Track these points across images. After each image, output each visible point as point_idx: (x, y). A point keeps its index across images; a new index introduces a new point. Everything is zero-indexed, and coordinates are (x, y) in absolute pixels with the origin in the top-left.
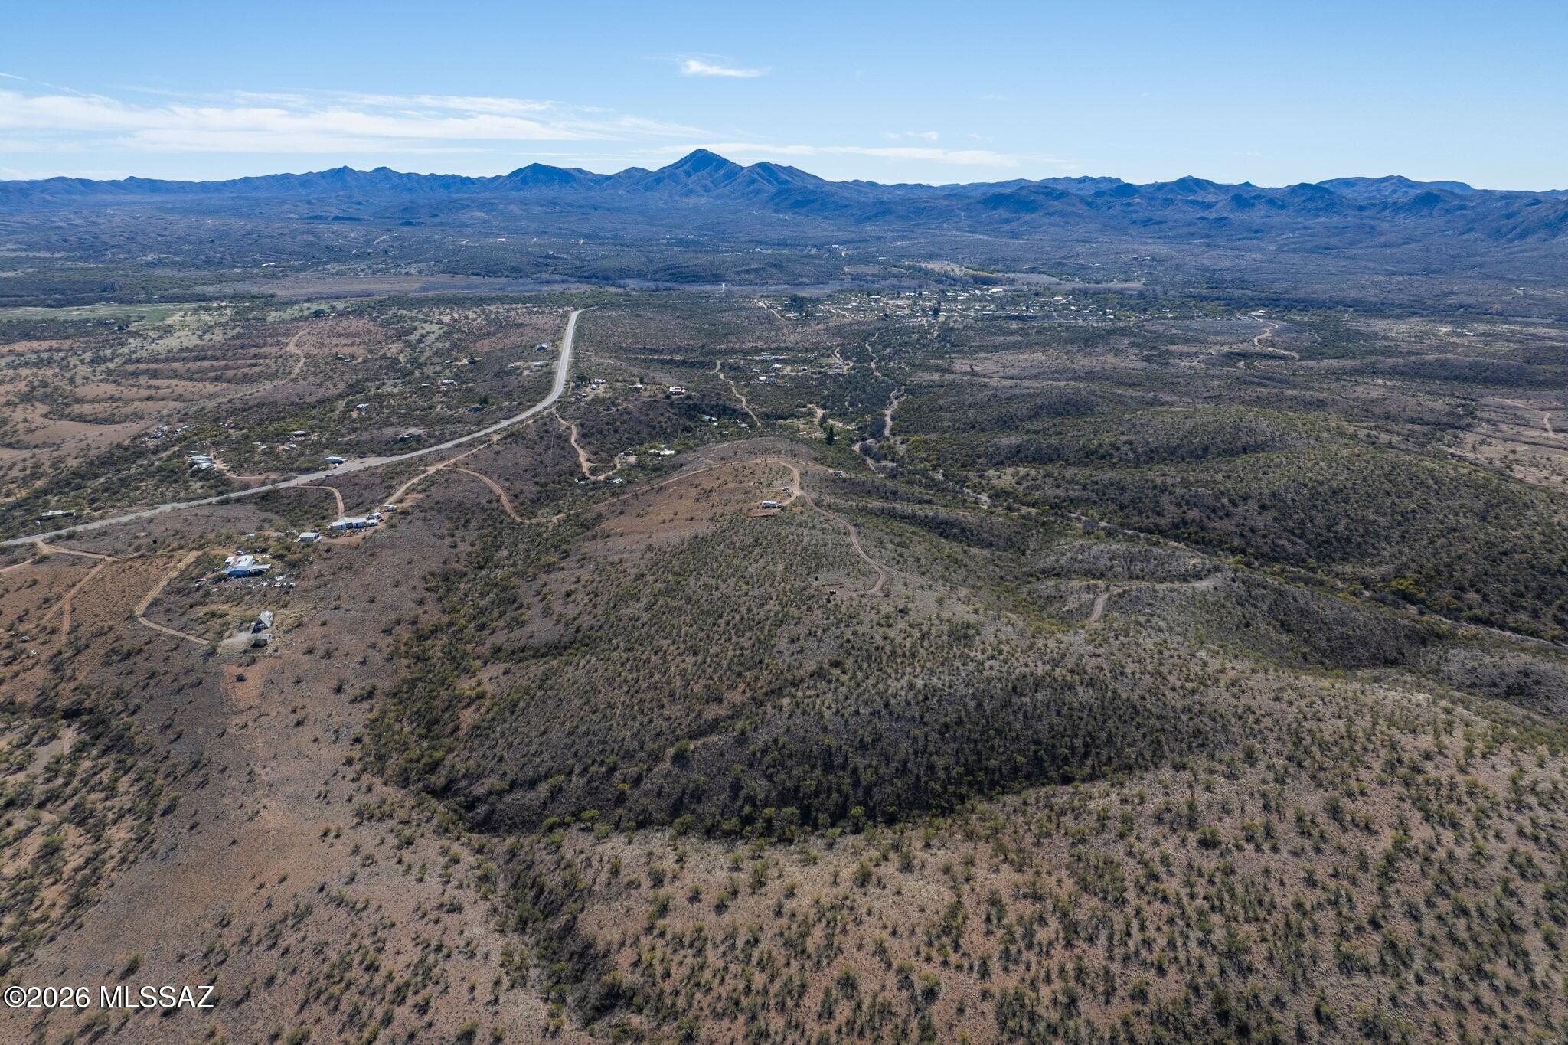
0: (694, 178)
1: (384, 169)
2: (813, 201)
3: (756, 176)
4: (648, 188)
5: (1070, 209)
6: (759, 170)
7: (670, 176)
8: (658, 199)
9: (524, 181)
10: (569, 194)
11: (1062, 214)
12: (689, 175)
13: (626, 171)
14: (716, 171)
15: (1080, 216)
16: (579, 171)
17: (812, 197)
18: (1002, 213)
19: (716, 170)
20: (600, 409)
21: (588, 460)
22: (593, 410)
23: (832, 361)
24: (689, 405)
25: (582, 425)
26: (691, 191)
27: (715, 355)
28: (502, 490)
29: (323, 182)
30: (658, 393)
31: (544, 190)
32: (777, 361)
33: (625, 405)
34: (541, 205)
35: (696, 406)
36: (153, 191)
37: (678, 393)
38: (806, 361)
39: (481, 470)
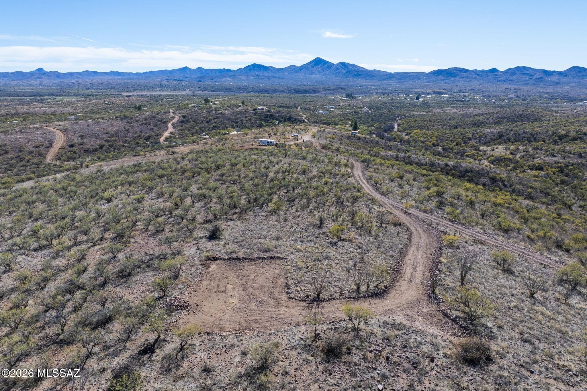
0: (315, 68)
1: (201, 68)
2: (361, 75)
3: (339, 67)
4: (296, 72)
5: (470, 76)
6: (341, 65)
7: (305, 67)
8: (300, 76)
9: (250, 70)
10: (266, 74)
11: (467, 77)
12: (313, 67)
13: (289, 67)
14: (324, 65)
15: (476, 78)
16: (272, 67)
17: (361, 73)
18: (441, 77)
20: (204, 111)
21: (171, 133)
22: (199, 111)
23: (363, 109)
24: (267, 115)
25: (184, 117)
26: (313, 73)
27: (299, 105)
28: (65, 141)
29: (178, 72)
30: (250, 108)
31: (257, 73)
32: (333, 108)
33: (223, 111)
34: (253, 76)
35: (272, 115)
36: (118, 76)
37: (263, 109)
38: (348, 109)
39: (66, 129)
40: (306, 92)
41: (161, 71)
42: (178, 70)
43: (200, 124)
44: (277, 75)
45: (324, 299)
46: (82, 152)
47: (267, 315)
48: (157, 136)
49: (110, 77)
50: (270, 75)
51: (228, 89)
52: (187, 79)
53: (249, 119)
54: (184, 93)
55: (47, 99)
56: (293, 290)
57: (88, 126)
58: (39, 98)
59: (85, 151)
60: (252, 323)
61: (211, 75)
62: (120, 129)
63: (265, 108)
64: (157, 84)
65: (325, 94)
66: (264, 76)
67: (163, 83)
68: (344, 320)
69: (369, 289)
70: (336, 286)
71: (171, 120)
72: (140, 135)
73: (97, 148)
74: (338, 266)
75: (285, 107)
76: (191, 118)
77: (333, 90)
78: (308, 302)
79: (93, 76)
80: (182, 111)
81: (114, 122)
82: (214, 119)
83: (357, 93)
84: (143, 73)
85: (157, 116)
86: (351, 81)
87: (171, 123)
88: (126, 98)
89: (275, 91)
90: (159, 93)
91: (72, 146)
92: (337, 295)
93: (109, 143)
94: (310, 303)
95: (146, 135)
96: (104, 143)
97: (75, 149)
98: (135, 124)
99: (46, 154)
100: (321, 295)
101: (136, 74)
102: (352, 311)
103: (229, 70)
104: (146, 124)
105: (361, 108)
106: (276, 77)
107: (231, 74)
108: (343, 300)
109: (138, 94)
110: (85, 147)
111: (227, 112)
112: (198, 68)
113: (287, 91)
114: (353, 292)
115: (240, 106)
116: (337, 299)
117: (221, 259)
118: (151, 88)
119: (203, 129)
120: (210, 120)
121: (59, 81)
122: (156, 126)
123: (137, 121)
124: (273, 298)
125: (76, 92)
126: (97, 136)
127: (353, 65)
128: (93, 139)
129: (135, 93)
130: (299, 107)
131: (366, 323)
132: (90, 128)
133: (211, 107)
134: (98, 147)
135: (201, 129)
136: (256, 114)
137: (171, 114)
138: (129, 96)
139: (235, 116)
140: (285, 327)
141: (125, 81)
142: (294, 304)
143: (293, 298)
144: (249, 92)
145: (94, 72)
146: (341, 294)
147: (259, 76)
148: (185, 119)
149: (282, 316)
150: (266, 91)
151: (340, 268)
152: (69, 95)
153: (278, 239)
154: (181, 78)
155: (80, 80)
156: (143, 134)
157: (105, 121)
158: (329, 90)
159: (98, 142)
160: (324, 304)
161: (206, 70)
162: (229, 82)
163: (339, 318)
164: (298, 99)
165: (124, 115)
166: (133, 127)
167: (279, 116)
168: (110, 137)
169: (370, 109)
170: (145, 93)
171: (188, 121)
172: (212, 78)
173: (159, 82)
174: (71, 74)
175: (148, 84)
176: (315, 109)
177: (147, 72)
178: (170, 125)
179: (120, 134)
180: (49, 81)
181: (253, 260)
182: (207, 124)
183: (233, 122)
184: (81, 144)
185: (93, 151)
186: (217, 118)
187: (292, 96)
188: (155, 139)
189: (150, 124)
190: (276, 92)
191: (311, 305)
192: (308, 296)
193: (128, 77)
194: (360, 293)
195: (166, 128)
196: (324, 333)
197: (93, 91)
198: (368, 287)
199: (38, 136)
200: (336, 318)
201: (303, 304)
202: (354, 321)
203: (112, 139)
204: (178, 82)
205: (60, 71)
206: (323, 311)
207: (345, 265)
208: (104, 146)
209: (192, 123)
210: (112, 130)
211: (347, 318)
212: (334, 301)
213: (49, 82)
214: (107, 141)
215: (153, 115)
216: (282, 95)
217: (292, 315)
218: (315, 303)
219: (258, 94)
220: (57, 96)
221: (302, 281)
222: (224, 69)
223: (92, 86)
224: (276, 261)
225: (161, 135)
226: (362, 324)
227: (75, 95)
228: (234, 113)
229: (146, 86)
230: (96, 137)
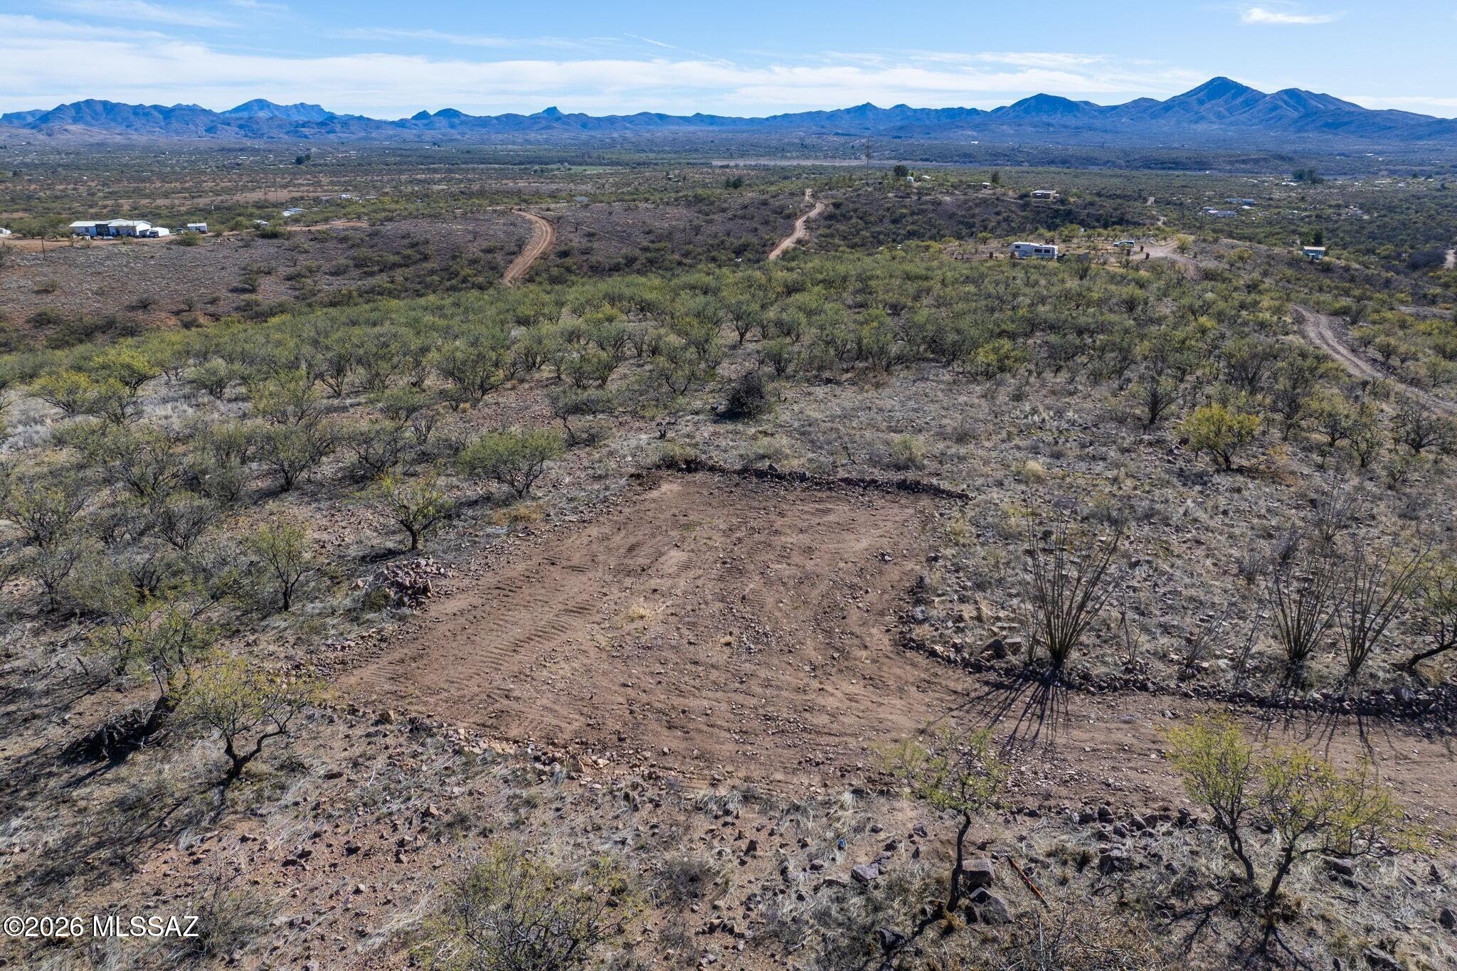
0: (1208, 105)
1: (903, 106)
2: (1347, 123)
3: (1280, 103)
4: (1154, 116)
6: (1286, 97)
7: (1179, 104)
8: (1165, 126)
9: (1027, 111)
10: (1071, 121)
12: (1201, 102)
13: (1134, 102)
14: (1234, 99)
16: (1086, 103)
17: (1346, 120)
19: (1234, 97)
20: (890, 195)
21: (799, 242)
22: (877, 195)
23: (1344, 211)
24: (1057, 211)
25: (837, 206)
26: (1202, 118)
27: (1150, 195)
28: (551, 243)
29: (847, 117)
30: (1011, 193)
31: (1045, 118)
32: (1249, 204)
33: (940, 196)
34: (1035, 126)
35: (1069, 213)
36: (712, 124)
37: (1047, 196)
38: (1298, 208)
39: (560, 218)
40: (1176, 164)
41: (809, 113)
42: (848, 111)
43: (875, 223)
44: (1098, 123)
45: (1086, 677)
46: (585, 269)
47: (753, 702)
48: (764, 246)
49: (692, 128)
50: (1079, 123)
51: (965, 155)
52: (867, 133)
53: (1006, 220)
54: (854, 163)
55: (552, 170)
56: (938, 611)
57: (610, 213)
58: (536, 167)
59: (591, 267)
60: (654, 726)
61: (927, 122)
62: (681, 225)
63: (1052, 192)
64: (793, 144)
65: (1230, 171)
66: (1065, 127)
67: (808, 141)
68: (1183, 821)
69: (1362, 671)
70: (1166, 629)
71: (803, 212)
72: (723, 242)
73: (619, 264)
74: (1200, 552)
75: (1110, 197)
76: (855, 210)
77: (1256, 161)
78: (992, 677)
79: (656, 124)
80: (834, 192)
81: (669, 209)
82: (913, 214)
83: (1328, 171)
84: (767, 119)
85: (771, 201)
86: (1313, 140)
87: (804, 218)
88: (717, 171)
89: (1088, 161)
90: (795, 163)
91: (565, 254)
92: (1163, 672)
93: (649, 255)
94: (998, 686)
95: (737, 243)
96: (637, 252)
97: (569, 261)
98: (716, 217)
99: (506, 268)
100: (1074, 655)
101: (752, 120)
102: (1241, 777)
103: (974, 111)
104: (743, 217)
105: (1339, 206)
106: (1096, 129)
107: (977, 119)
108: (1195, 703)
109: (748, 163)
110: (593, 259)
111: (948, 199)
112: (897, 106)
113: (1122, 162)
114: (1266, 671)
115: (985, 187)
116: (1161, 690)
117: (712, 469)
118: (780, 151)
119: (882, 237)
120: (903, 216)
121: (584, 135)
122: (767, 223)
123: (724, 210)
124: (828, 633)
125: (614, 157)
126: (624, 238)
127: (1324, 98)
128: (614, 243)
129: (741, 163)
130: (1152, 199)
131: (1339, 874)
132: (614, 218)
133: (908, 185)
134: (622, 261)
135: (875, 236)
136: (1024, 207)
137: (807, 198)
138: (727, 166)
139: (970, 208)
140: (809, 781)
141: (724, 136)
142: (912, 674)
143: (920, 647)
144: (1019, 164)
145: (661, 117)
146: (1189, 670)
147: (1049, 125)
148: (837, 212)
149: (821, 720)
150: (1065, 162)
151: (1209, 562)
152: (599, 162)
153: (962, 438)
154: (853, 131)
155: (629, 134)
156: (732, 239)
157: (649, 206)
158: (1244, 162)
159: (624, 251)
160: (1078, 703)
161: (915, 111)
162: (972, 140)
163: (1148, 797)
164: (1153, 182)
165: (695, 196)
166: (711, 221)
167: (1088, 215)
168: (653, 242)
169: (1368, 212)
170: (764, 161)
171: (846, 217)
172: (927, 131)
173: (801, 139)
174: (612, 120)
175: (774, 143)
176: (1198, 203)
177: (775, 117)
178: (799, 223)
179: (677, 235)
180: (566, 135)
181: (830, 486)
182: (892, 226)
183: (962, 223)
184: (586, 252)
185: (611, 270)
186: (922, 212)
187: (1134, 173)
188: (757, 252)
189: (752, 218)
190: (1093, 164)
191: (1003, 694)
192: (998, 649)
193: (731, 127)
194: (1304, 686)
195: (792, 229)
196: (1025, 875)
197: (652, 155)
198: (1355, 664)
199: (498, 229)
200: (1134, 798)
201: (964, 681)
202: (1252, 842)
203: (657, 245)
204: (842, 139)
205: (592, 114)
206: (1061, 740)
207: (1235, 552)
208: (636, 259)
209: (854, 220)
210: (661, 225)
211: (1204, 814)
212: (1142, 697)
213: (562, 135)
214: (646, 249)
215: (765, 197)
216: (1109, 172)
217: (880, 728)
218: (1030, 690)
219: (1040, 169)
220: (574, 164)
221: (1000, 581)
222: (961, 109)
223: (652, 145)
224: (917, 500)
225: (774, 245)
226: (1304, 871)
227: (612, 164)
228: (966, 202)
229: (769, 147)
230: (622, 240)
